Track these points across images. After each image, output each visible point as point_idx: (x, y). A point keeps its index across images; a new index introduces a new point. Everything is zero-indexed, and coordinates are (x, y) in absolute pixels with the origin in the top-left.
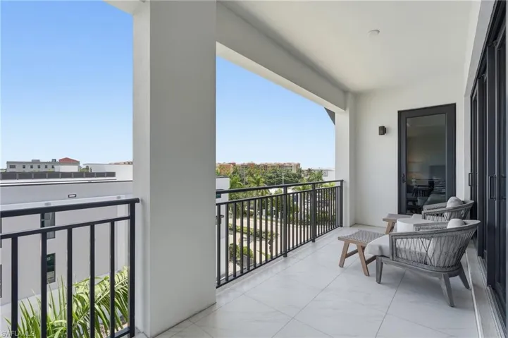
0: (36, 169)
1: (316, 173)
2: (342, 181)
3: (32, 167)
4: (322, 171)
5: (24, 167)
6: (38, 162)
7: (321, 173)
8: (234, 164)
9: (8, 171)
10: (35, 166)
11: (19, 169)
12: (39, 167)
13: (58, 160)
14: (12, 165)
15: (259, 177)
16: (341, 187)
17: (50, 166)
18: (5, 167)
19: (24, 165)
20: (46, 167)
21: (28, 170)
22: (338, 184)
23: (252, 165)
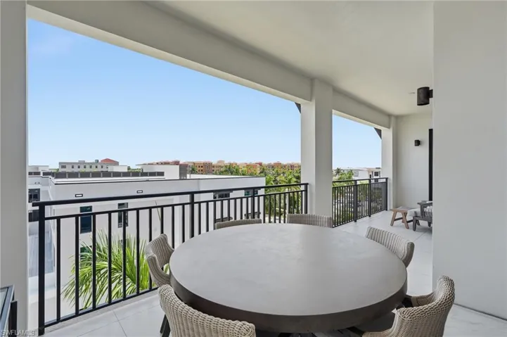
0: (82, 170)
1: (346, 172)
2: (387, 179)
3: (79, 167)
4: (351, 171)
5: (73, 167)
6: (83, 162)
7: (351, 172)
8: (260, 164)
9: (60, 171)
10: (82, 166)
11: (68, 170)
12: (85, 167)
13: (100, 161)
14: (63, 165)
15: (290, 177)
16: (386, 183)
17: (94, 166)
18: (58, 167)
19: (73, 165)
20: (91, 167)
21: (76, 170)
22: (384, 180)
23: (278, 165)
